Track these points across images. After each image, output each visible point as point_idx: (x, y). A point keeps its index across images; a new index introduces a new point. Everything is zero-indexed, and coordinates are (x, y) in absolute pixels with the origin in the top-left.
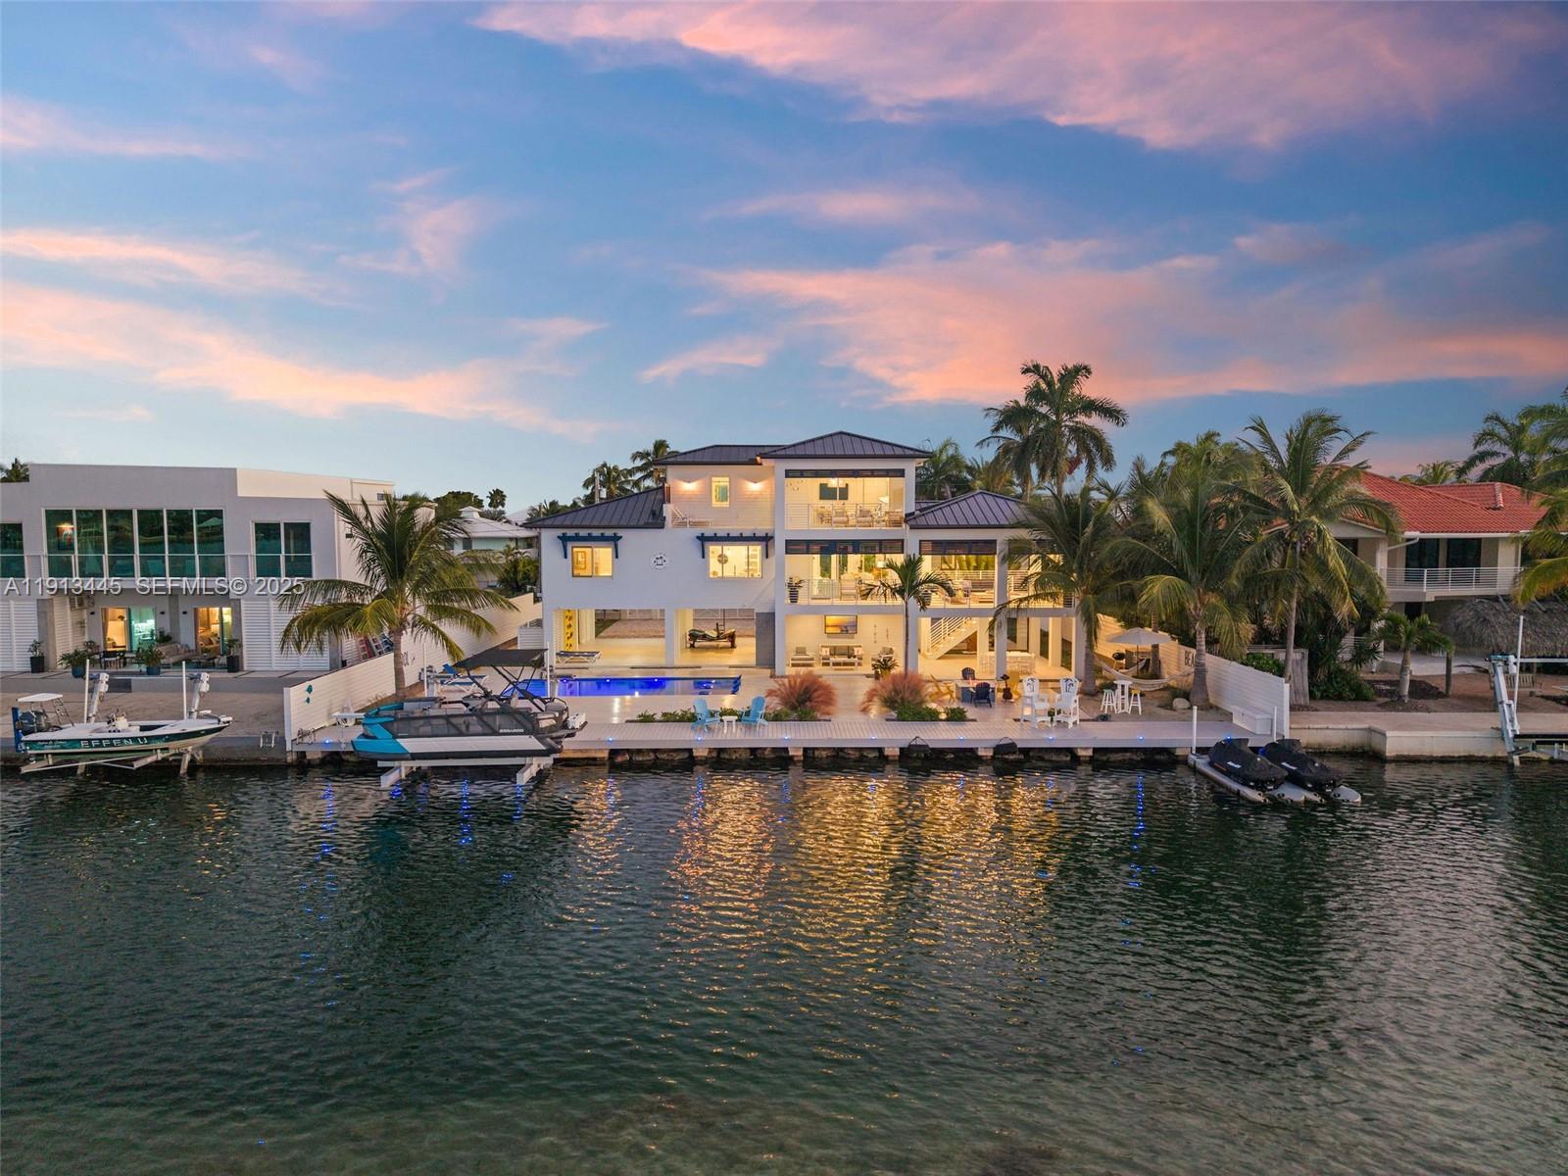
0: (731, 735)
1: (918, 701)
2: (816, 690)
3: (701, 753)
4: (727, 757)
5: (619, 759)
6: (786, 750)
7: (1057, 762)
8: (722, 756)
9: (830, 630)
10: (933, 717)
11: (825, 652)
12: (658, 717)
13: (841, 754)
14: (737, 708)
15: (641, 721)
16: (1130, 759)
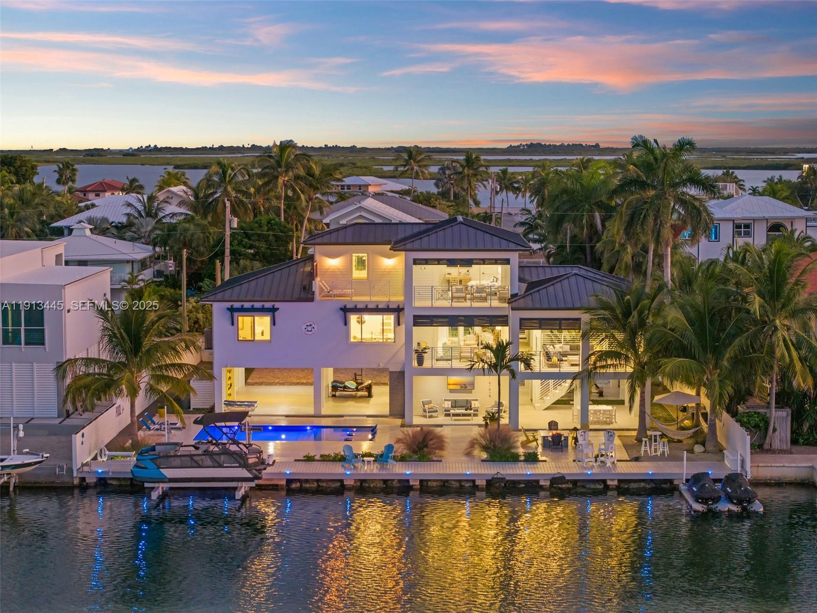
0: (369, 470)
1: (506, 447)
2: (431, 440)
3: (349, 482)
4: (367, 485)
5: (294, 486)
6: (408, 481)
7: (594, 489)
8: (364, 485)
9: (452, 387)
10: (515, 458)
11: (448, 405)
12: (317, 458)
13: (446, 484)
14: (375, 452)
15: (305, 461)
16: (644, 487)
